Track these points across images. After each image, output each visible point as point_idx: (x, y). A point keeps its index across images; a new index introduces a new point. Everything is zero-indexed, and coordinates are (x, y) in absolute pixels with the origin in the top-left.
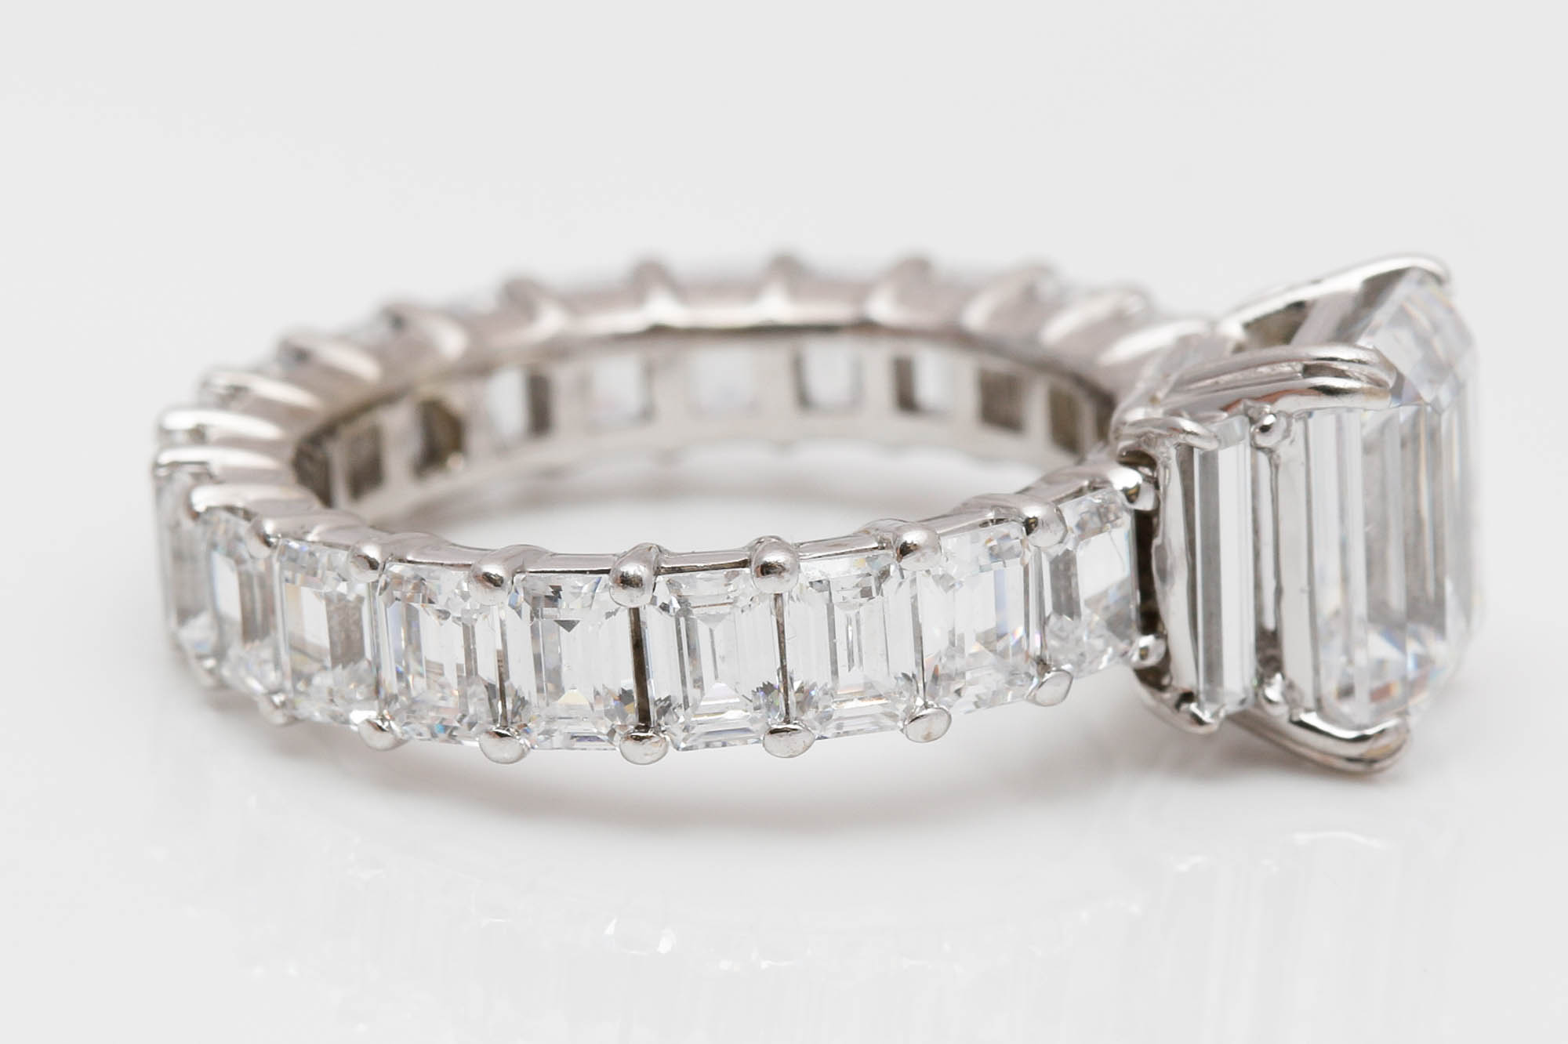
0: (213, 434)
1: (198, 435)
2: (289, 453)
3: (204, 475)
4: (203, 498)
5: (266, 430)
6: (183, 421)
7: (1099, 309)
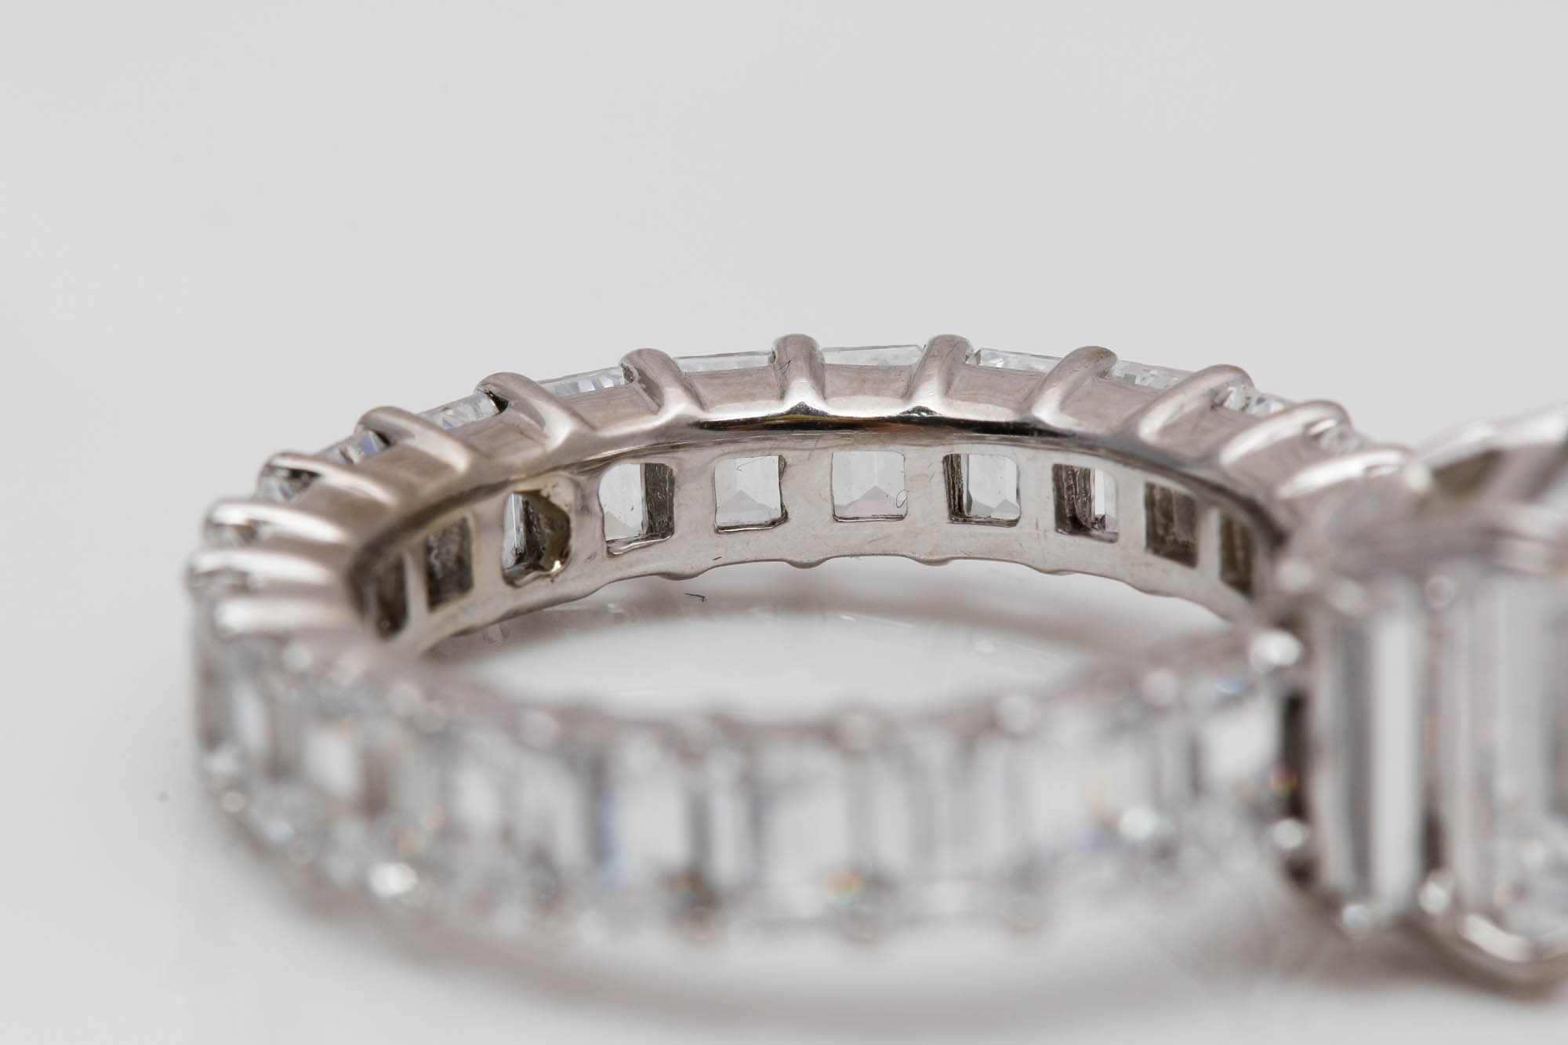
0: (265, 532)
1: (249, 534)
2: (346, 561)
3: (243, 586)
4: (238, 615)
5: (324, 531)
6: (236, 515)
7: (1288, 428)
